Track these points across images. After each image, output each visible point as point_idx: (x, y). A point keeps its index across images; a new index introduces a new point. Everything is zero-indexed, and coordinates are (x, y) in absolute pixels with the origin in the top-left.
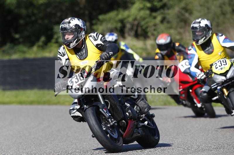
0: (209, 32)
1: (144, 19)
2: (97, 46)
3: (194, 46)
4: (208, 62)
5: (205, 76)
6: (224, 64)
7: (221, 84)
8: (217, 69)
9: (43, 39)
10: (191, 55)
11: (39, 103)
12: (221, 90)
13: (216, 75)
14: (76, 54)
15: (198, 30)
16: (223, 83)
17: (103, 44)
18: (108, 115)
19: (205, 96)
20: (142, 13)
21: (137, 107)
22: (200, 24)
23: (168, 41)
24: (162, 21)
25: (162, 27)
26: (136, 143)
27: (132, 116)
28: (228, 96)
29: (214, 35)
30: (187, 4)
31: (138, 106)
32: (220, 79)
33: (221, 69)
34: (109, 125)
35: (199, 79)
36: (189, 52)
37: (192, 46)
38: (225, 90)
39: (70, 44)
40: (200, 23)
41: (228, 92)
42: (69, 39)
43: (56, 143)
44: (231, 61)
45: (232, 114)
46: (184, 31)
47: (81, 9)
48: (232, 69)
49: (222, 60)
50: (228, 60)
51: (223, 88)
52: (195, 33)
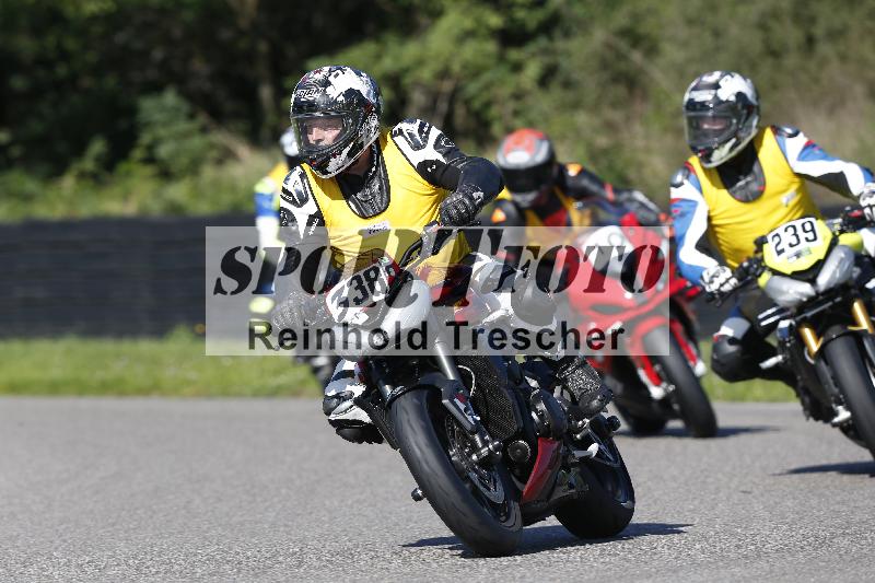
0: (750, 119)
1: (475, 72)
2: (423, 169)
3: (694, 172)
4: (743, 230)
5: (734, 281)
6: (807, 240)
7: (794, 310)
8: (783, 255)
9: (98, 147)
10: (683, 204)
11: (81, 388)
12: (794, 332)
13: (776, 277)
14: (347, 197)
15: (710, 114)
16: (802, 307)
17: (443, 160)
18: (471, 419)
19: (730, 354)
20: (471, 51)
21: (562, 392)
22: (719, 92)
23: (541, 156)
24: (544, 81)
25: (543, 102)
26: (552, 521)
27: (549, 425)
28: (822, 353)
29: (769, 134)
30: (636, 17)
31: (565, 387)
32: (791, 291)
33: (798, 255)
34: (475, 457)
35: (712, 293)
36: (675, 193)
37: (687, 172)
38: (808, 333)
39: (327, 160)
40: (716, 86)
41: (821, 340)
42: (326, 143)
43: (145, 538)
44: (830, 226)
45: (836, 420)
46: (628, 119)
47: (241, 33)
48: (838, 254)
49: (798, 224)
50: (820, 225)
51: (800, 324)
52: (697, 124)
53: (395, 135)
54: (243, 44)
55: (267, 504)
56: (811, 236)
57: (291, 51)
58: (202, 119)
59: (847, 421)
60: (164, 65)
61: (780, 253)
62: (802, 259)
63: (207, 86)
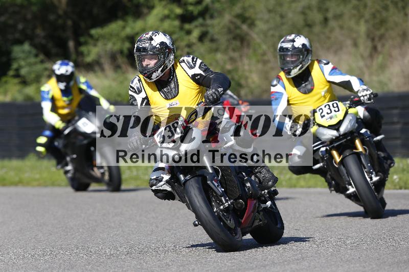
2: (194, 77)
3: (282, 80)
6: (335, 111)
7: (329, 143)
8: (324, 118)
10: (276, 94)
12: (328, 152)
13: (321, 128)
14: (159, 90)
15: (289, 53)
16: (332, 141)
17: (203, 74)
18: (220, 190)
20: (167, 25)
21: (255, 178)
22: (295, 43)
27: (252, 193)
28: (342, 162)
29: (316, 63)
30: (244, 9)
31: (256, 176)
32: (328, 134)
33: (331, 118)
34: (222, 207)
36: (273, 89)
37: (278, 80)
38: (335, 153)
39: (153, 73)
40: (293, 41)
41: (341, 157)
42: (151, 66)
44: (345, 105)
45: (348, 192)
46: (241, 56)
47: (59, 17)
48: (349, 118)
49: (331, 104)
50: (340, 104)
51: (331, 149)
52: (284, 57)
53: (181, 62)
54: (60, 22)
55: (73, 236)
56: (337, 109)
57: (83, 25)
58: (42, 57)
59: (353, 192)
60: (23, 32)
61: (322, 117)
62: (333, 119)
63: (44, 42)
